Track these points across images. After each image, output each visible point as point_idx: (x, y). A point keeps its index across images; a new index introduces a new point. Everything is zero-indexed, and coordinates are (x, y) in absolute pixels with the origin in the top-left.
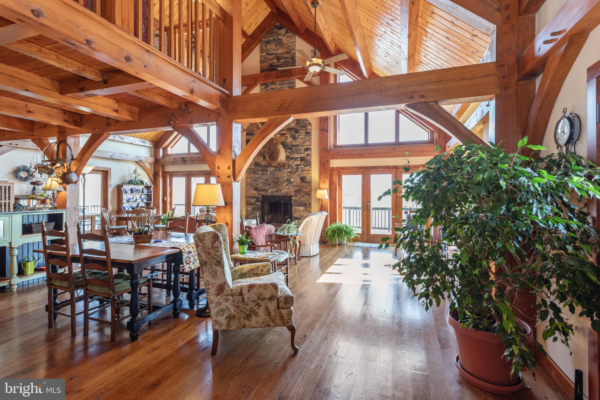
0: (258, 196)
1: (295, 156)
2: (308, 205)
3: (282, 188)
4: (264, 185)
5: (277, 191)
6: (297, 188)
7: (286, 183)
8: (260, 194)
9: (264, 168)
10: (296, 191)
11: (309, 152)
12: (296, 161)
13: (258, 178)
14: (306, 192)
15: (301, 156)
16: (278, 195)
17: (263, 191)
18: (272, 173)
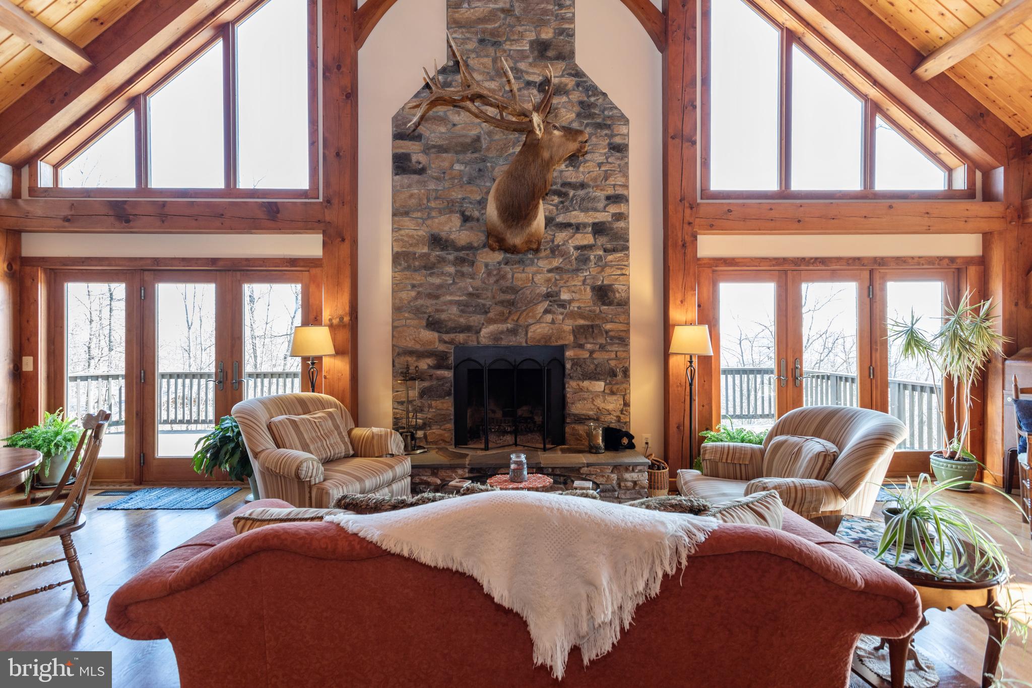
0: (442, 348)
1: (576, 217)
2: (620, 376)
3: (530, 321)
4: (462, 311)
5: (513, 332)
6: (582, 322)
7: (545, 304)
8: (451, 342)
9: (462, 254)
10: (578, 331)
11: (622, 208)
12: (578, 236)
13: (440, 287)
14: (611, 334)
15: (597, 221)
16: (516, 344)
17: (462, 332)
18: (495, 272)
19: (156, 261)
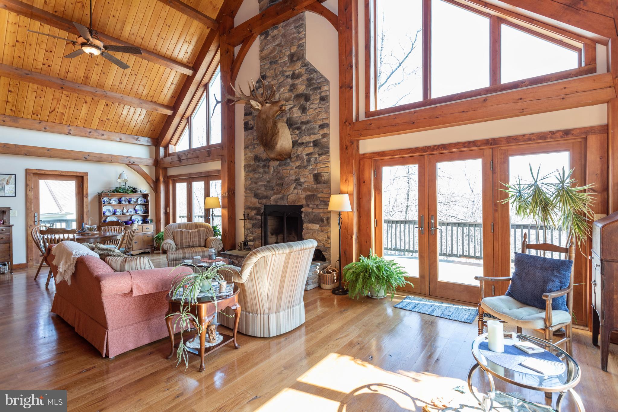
0: (258, 205)
1: (305, 139)
2: (325, 222)
3: (288, 193)
4: (266, 189)
5: (282, 198)
6: (309, 193)
7: (294, 185)
8: (261, 203)
9: (265, 163)
10: (308, 198)
11: (325, 131)
12: (307, 149)
13: (258, 178)
14: (320, 199)
15: (314, 139)
16: (284, 205)
17: (265, 199)
18: (276, 170)
19: (190, 174)
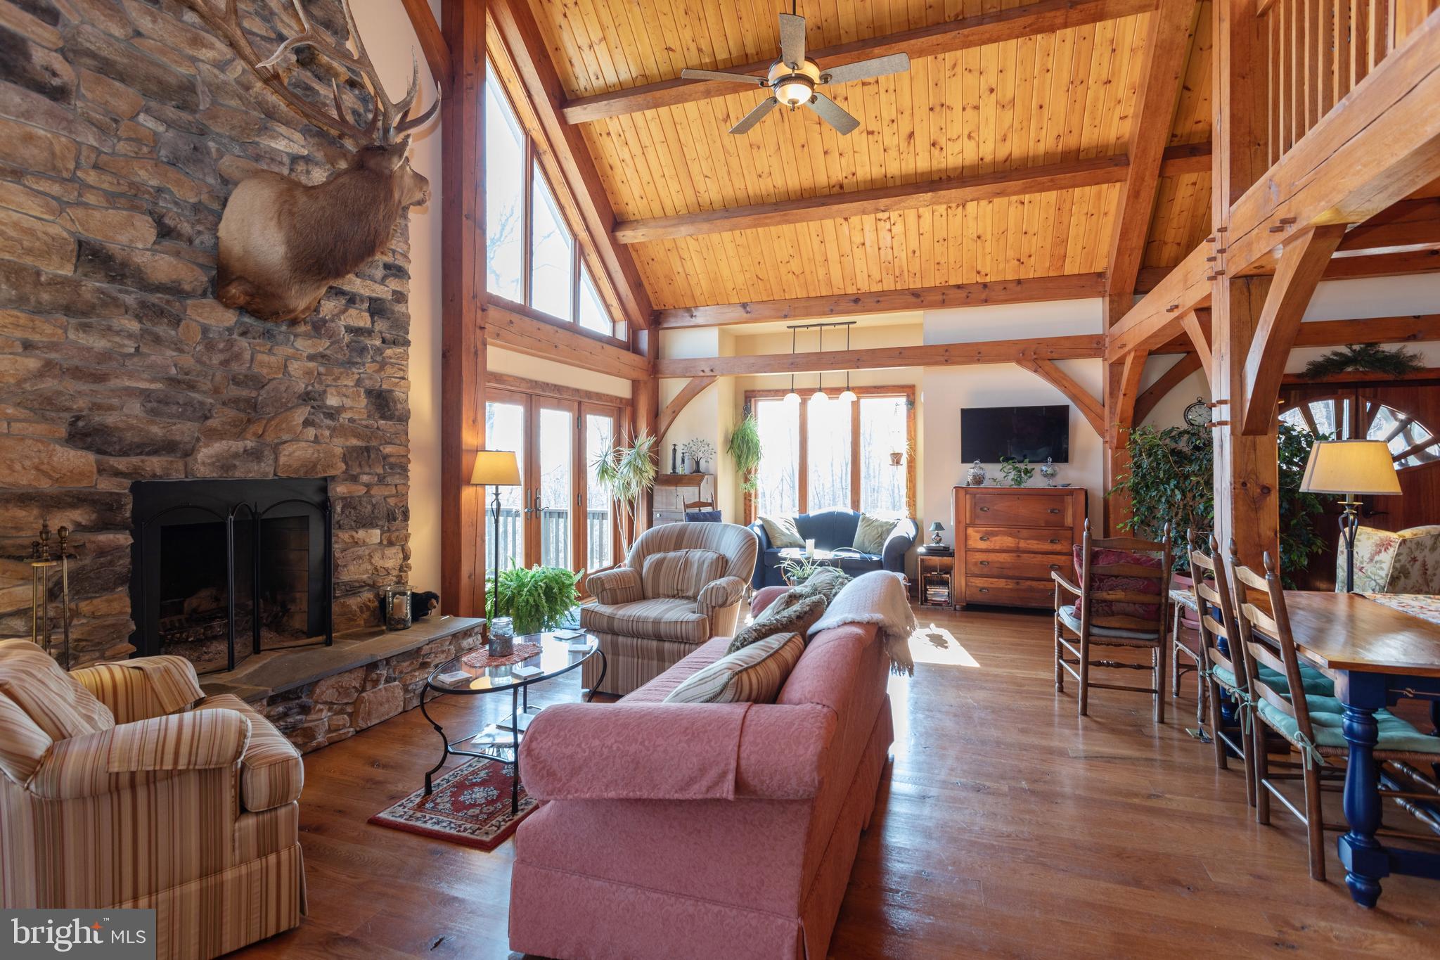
0: (106, 485)
1: (353, 284)
4: (154, 412)
5: (256, 455)
6: (355, 442)
7: (305, 411)
9: (155, 298)
10: (350, 456)
11: (402, 286)
12: (352, 312)
15: (374, 295)
16: (258, 477)
17: (155, 452)
18: (221, 346)
